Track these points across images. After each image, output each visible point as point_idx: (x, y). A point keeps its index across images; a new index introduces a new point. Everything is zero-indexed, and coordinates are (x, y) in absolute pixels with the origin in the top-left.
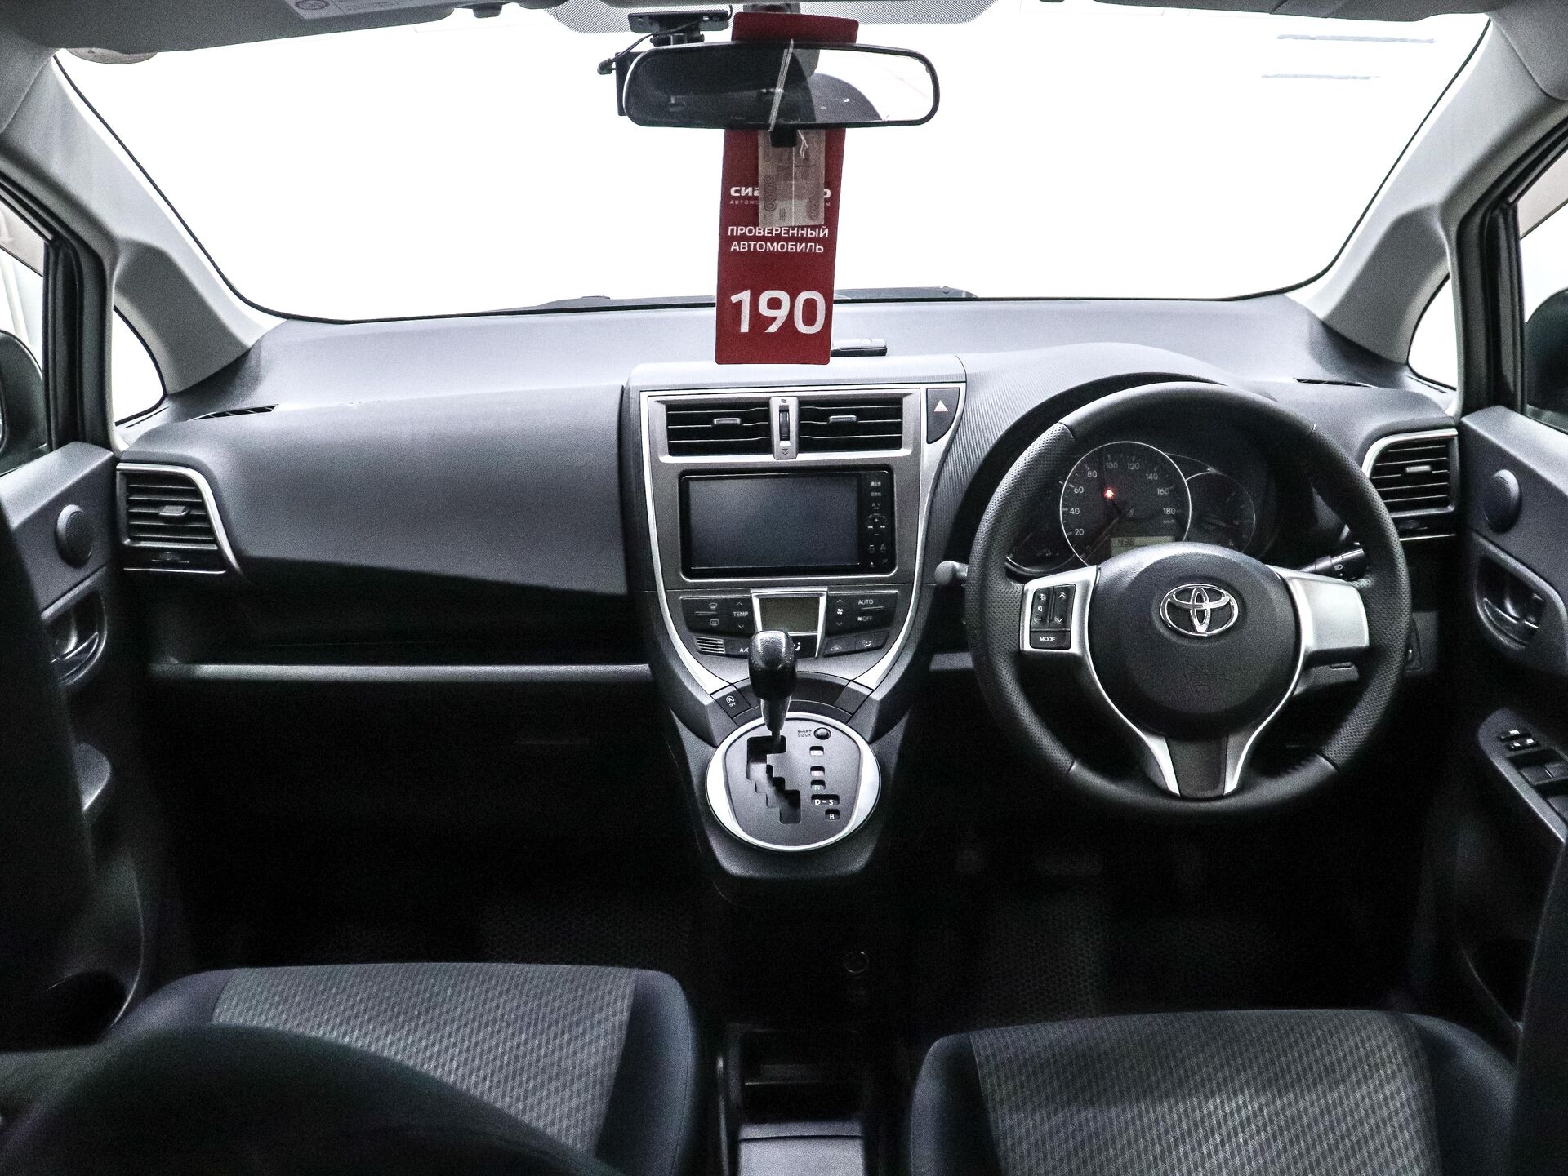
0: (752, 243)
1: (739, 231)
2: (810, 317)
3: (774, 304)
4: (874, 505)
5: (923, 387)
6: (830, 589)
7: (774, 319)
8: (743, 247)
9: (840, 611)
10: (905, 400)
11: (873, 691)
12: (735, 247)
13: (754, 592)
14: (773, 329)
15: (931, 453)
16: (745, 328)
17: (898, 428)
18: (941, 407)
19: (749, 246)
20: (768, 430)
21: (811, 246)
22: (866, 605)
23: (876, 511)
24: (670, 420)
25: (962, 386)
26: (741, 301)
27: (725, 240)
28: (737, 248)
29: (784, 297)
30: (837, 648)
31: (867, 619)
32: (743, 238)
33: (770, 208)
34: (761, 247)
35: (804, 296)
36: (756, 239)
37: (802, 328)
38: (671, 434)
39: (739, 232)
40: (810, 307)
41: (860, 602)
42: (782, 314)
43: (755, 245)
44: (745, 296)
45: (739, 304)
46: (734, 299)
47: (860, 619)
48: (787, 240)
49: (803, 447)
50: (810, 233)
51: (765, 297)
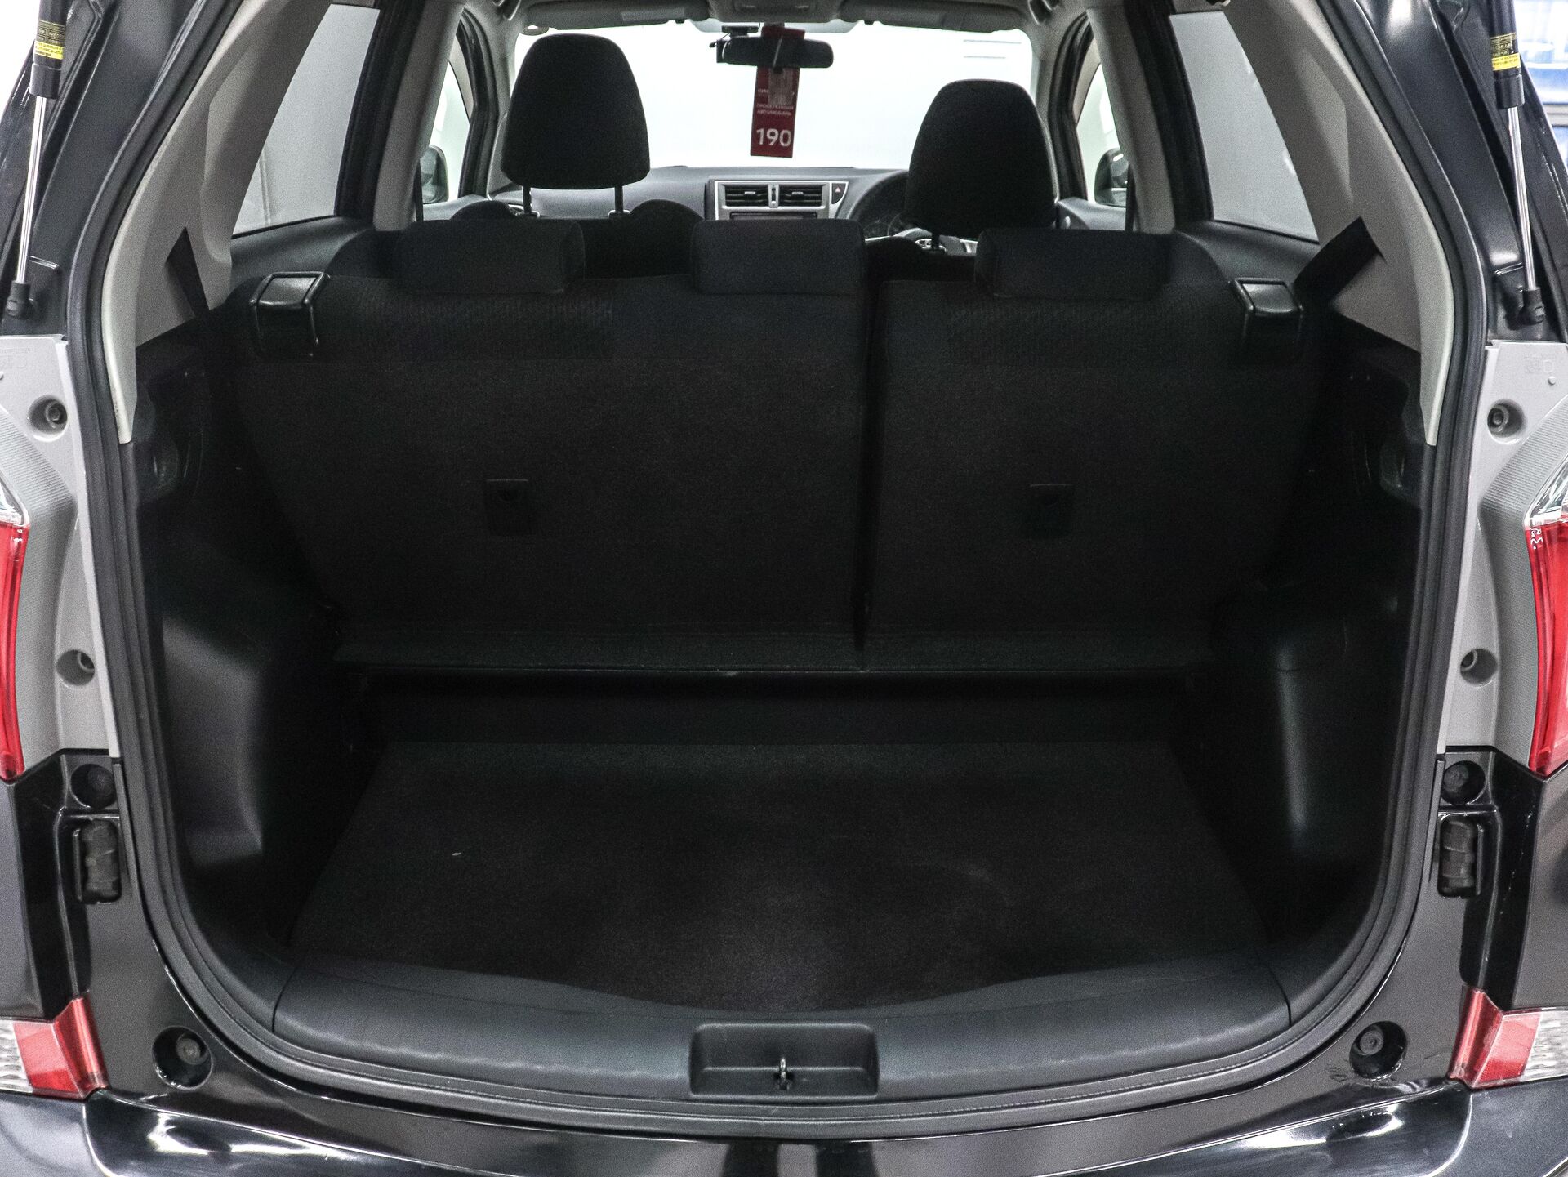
1: (762, 105)
2: (785, 140)
3: (773, 134)
5: (831, 183)
7: (772, 140)
8: (762, 112)
10: (824, 188)
12: (759, 112)
14: (772, 144)
15: (834, 208)
16: (761, 143)
17: (820, 198)
18: (838, 190)
19: (764, 112)
20: (767, 197)
21: (787, 113)
24: (727, 192)
25: (847, 183)
27: (756, 109)
29: (776, 132)
32: (762, 108)
33: (772, 98)
34: (769, 112)
35: (783, 132)
36: (767, 109)
37: (783, 144)
38: (727, 198)
40: (786, 137)
42: (775, 138)
43: (766, 112)
44: (762, 131)
45: (760, 133)
46: (758, 131)
48: (778, 110)
49: (781, 204)
50: (786, 108)
51: (769, 131)
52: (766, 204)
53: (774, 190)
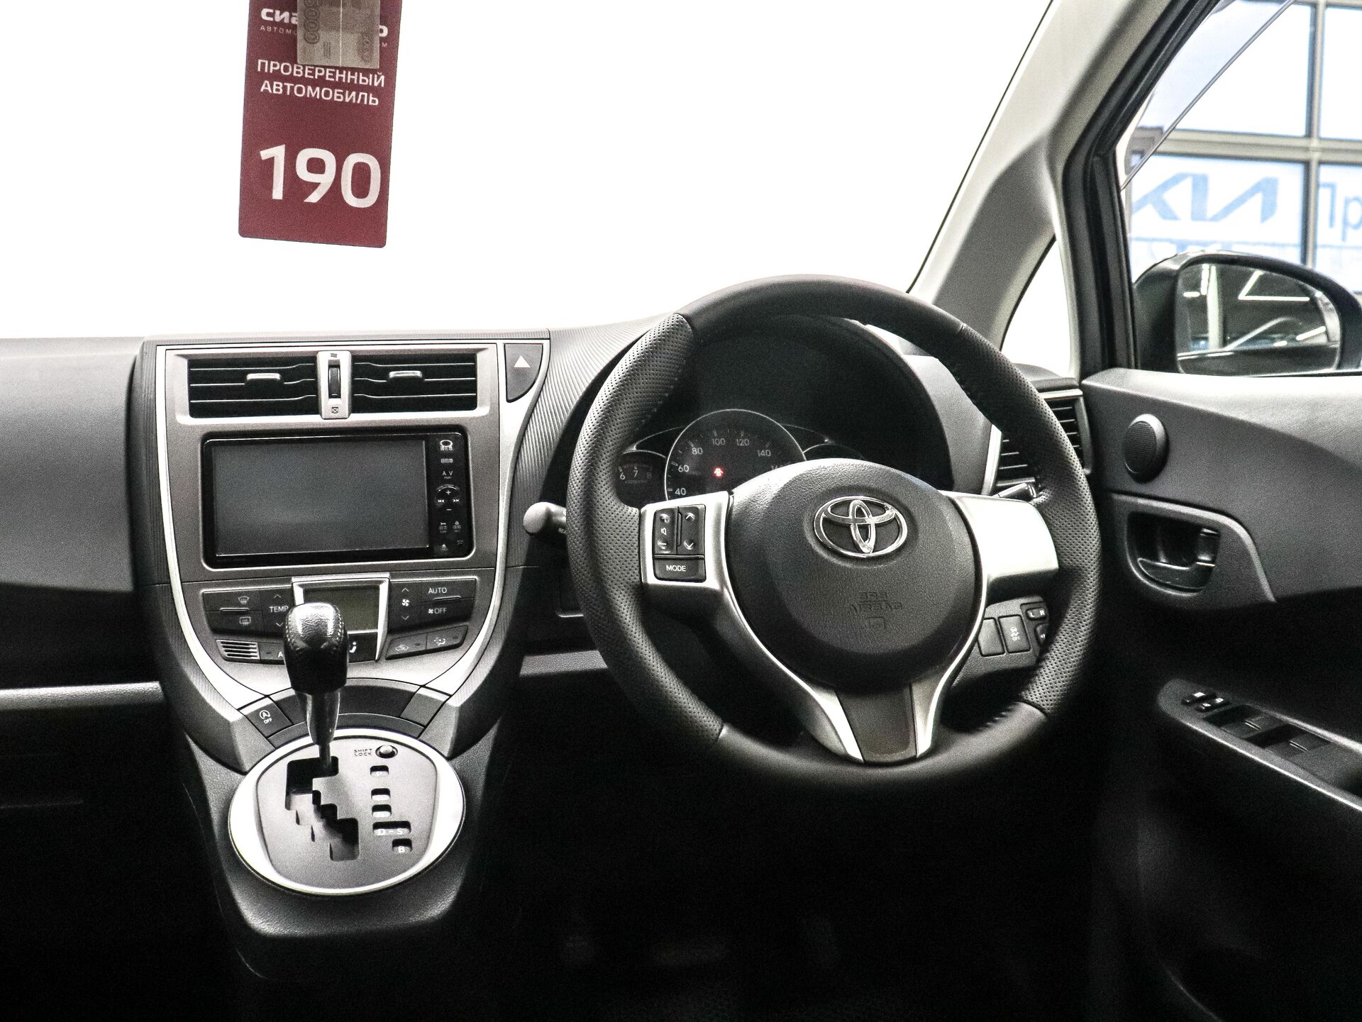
0: (289, 85)
1: (272, 66)
2: (361, 188)
3: (316, 166)
4: (444, 473)
5: (500, 343)
6: (393, 576)
7: (315, 186)
8: (276, 88)
9: (406, 603)
10: (479, 356)
11: (451, 696)
12: (265, 86)
13: (296, 580)
14: (314, 198)
15: (512, 417)
16: (278, 193)
17: (473, 387)
18: (521, 363)
19: (285, 88)
20: (315, 388)
21: (363, 96)
22: (438, 595)
23: (449, 482)
24: (192, 377)
25: (546, 343)
26: (273, 158)
27: (254, 78)
28: (269, 88)
29: (328, 157)
30: (402, 648)
31: (440, 610)
32: (276, 76)
33: (311, 41)
34: (300, 90)
35: (353, 159)
36: (291, 79)
37: (351, 200)
38: (193, 393)
39: (272, 68)
40: (361, 174)
41: (431, 591)
42: (326, 180)
43: (292, 88)
44: (277, 153)
45: (271, 161)
46: (265, 154)
47: (431, 611)
48: (334, 85)
49: (356, 406)
50: (362, 79)
51: (304, 156)
52: (314, 408)
53: (334, 366)
